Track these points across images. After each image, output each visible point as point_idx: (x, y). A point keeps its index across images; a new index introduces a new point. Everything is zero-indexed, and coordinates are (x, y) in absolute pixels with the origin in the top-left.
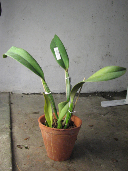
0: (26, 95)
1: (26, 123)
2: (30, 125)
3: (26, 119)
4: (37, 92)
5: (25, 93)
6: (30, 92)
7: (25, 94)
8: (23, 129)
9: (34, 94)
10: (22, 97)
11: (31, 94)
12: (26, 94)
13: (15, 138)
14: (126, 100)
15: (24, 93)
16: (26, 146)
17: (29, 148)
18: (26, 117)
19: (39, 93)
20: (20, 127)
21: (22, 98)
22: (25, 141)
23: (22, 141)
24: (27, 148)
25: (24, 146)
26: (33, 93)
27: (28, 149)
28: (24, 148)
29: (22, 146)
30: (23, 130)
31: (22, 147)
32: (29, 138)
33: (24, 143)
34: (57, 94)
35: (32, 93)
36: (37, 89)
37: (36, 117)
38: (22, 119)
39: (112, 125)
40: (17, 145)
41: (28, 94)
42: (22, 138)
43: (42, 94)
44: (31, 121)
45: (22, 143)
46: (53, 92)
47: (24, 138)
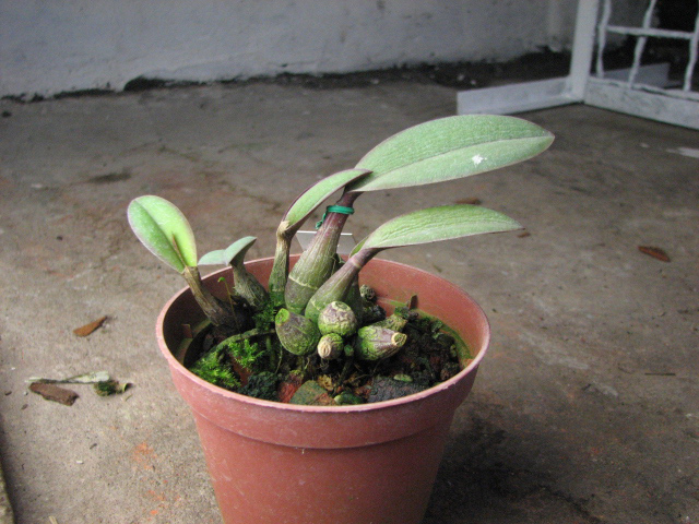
0: (25, 107)
1: (60, 238)
2: (88, 243)
3: (58, 217)
4: (88, 84)
5: (17, 92)
6: (51, 85)
7: (23, 102)
8: (50, 272)
9: (78, 94)
10: (6, 115)
11: (60, 96)
12: (29, 97)
14: (568, 80)
15: (12, 98)
16: (103, 377)
17: (128, 386)
18: (52, 206)
19: (102, 85)
20: (25, 263)
21: (6, 120)
22: (82, 343)
23: (61, 347)
24: (109, 389)
25: (86, 379)
26: (68, 88)
27: (122, 398)
28: (88, 396)
29: (67, 382)
30: (48, 278)
31: (67, 387)
32: (106, 319)
33: (76, 356)
34: (204, 84)
35: (59, 90)
36: (85, 64)
37: (117, 196)
40: (28, 382)
41: (38, 99)
42: (53, 331)
43: (119, 94)
44: (91, 222)
45: (67, 361)
46: (180, 77)
47: (75, 327)
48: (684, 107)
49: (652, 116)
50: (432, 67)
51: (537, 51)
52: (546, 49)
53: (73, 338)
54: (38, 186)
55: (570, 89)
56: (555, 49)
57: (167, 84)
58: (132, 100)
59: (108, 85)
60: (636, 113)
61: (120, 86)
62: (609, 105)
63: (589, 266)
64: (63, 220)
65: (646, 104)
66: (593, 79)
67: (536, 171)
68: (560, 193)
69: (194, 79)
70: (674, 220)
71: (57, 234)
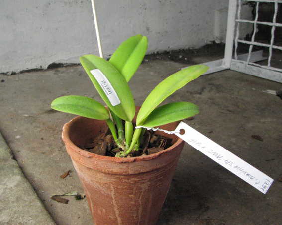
0: (9, 77)
1: (42, 139)
2: (53, 140)
3: (39, 129)
4: (33, 67)
5: (5, 71)
6: (18, 68)
7: (8, 75)
8: (43, 153)
9: (29, 71)
10: (3, 81)
11: (22, 72)
12: (10, 73)
13: (36, 179)
14: (224, 60)
15: (3, 73)
16: (75, 193)
17: (85, 196)
18: (34, 124)
19: (39, 67)
20: (33, 150)
21: (3, 83)
22: (63, 181)
23: (57, 183)
24: (78, 197)
25: (69, 194)
26: (25, 69)
27: (83, 200)
28: (72, 200)
29: (63, 195)
30: (43, 156)
31: (63, 197)
32: (69, 172)
33: (63, 186)
35: (22, 70)
36: (32, 59)
37: (58, 119)
38: (27, 129)
39: (229, 111)
40: (51, 197)
41: (14, 73)
42: (52, 176)
43: (45, 70)
44: (52, 131)
45: (61, 188)
46: (69, 62)
47: (59, 175)
48: (268, 72)
49: (256, 75)
50: (169, 52)
51: (210, 43)
52: (214, 42)
53: (60, 179)
54: (26, 115)
55: (224, 63)
56: (217, 42)
57: (64, 65)
58: (51, 73)
59: (41, 66)
60: (250, 74)
61: (46, 67)
62: (240, 70)
63: (234, 144)
64: (41, 131)
65: (254, 71)
66: (233, 60)
67: (213, 103)
68: (222, 113)
69: (75, 63)
70: (264, 123)
71: (40, 137)
